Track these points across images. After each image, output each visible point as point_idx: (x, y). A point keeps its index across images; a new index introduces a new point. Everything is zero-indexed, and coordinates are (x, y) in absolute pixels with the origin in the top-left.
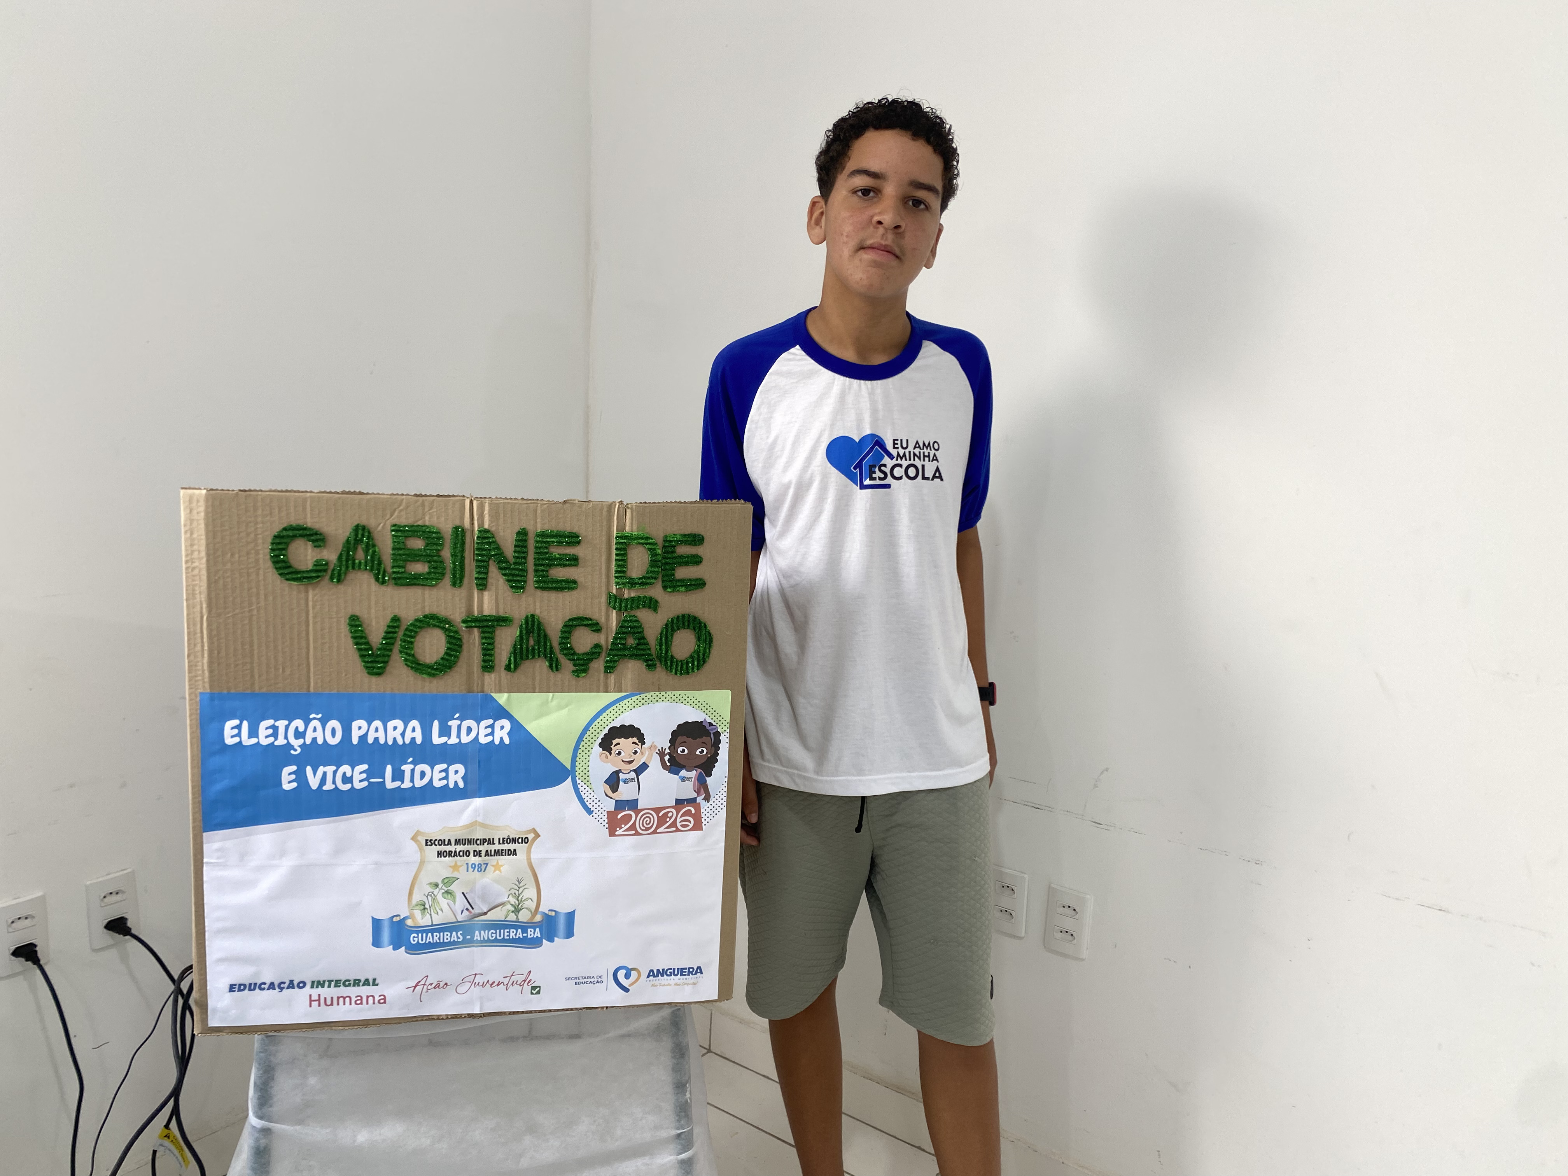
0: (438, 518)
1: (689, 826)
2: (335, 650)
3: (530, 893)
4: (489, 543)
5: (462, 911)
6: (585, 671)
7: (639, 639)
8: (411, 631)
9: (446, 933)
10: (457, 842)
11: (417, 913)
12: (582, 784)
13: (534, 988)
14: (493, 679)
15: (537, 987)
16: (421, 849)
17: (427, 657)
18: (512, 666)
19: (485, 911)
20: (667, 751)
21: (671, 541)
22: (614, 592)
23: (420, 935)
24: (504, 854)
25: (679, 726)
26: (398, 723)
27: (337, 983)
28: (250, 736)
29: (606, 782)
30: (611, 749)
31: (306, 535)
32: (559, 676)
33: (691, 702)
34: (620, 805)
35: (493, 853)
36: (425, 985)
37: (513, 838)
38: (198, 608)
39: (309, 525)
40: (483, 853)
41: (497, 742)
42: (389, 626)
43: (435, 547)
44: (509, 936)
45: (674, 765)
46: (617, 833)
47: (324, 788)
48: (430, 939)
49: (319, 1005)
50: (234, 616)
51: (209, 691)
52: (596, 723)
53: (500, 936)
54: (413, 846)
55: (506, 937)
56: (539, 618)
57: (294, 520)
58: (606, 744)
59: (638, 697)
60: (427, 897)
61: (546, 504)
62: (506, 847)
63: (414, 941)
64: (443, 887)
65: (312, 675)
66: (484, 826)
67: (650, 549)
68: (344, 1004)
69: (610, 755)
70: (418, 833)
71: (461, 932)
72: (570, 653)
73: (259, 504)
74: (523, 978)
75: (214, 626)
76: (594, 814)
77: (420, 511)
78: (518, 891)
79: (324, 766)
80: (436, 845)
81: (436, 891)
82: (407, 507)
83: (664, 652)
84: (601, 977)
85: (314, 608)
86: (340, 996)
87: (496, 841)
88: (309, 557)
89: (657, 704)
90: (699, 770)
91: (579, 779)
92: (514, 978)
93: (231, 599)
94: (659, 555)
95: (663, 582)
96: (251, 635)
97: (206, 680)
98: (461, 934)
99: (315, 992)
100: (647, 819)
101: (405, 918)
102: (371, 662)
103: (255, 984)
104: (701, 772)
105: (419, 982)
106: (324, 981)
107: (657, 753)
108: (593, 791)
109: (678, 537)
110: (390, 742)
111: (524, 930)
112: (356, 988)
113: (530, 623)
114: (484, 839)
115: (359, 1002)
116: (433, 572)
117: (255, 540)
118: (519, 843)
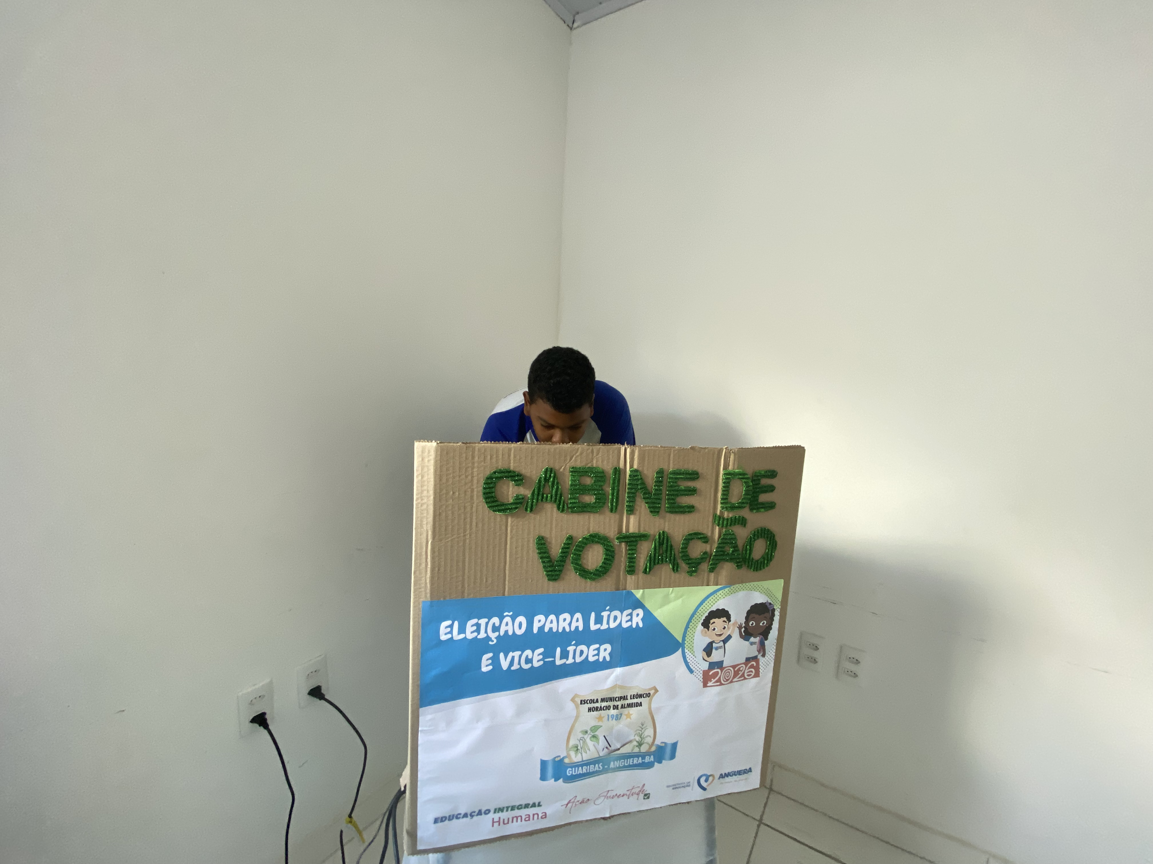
0: (602, 462)
1: (751, 675)
2: (525, 562)
3: (649, 732)
4: (638, 480)
5: (603, 749)
6: (695, 571)
7: (734, 547)
8: (580, 547)
9: (591, 766)
10: (603, 700)
11: (572, 754)
12: (689, 652)
13: (645, 795)
14: (633, 580)
15: (647, 794)
16: (577, 707)
17: (590, 564)
18: (648, 570)
19: (619, 747)
20: (744, 625)
21: (758, 476)
22: (718, 513)
23: (574, 769)
24: (633, 706)
25: (752, 607)
26: (567, 616)
27: (513, 808)
28: (459, 633)
29: (704, 650)
30: (709, 627)
31: (511, 476)
32: (677, 575)
33: (760, 590)
34: (712, 665)
35: (626, 706)
36: (574, 802)
37: (640, 694)
38: (425, 535)
39: (512, 468)
40: (620, 707)
41: (634, 626)
42: (565, 544)
43: (600, 483)
44: (633, 762)
45: (747, 634)
46: (708, 685)
47: (513, 668)
48: (580, 771)
49: (499, 825)
50: (452, 540)
51: (429, 599)
52: (700, 608)
53: (627, 763)
54: (571, 705)
55: (631, 764)
56: (667, 534)
57: (501, 465)
58: (706, 624)
59: (728, 589)
60: (580, 741)
61: (677, 450)
62: (635, 701)
63: (569, 773)
64: (591, 733)
65: (507, 583)
66: (621, 687)
67: (745, 482)
68: (517, 821)
69: (708, 630)
70: (576, 696)
71: (601, 764)
72: (686, 557)
73: (476, 453)
74: (639, 789)
75: (436, 549)
76: (694, 673)
77: (590, 456)
78: (641, 731)
79: (513, 652)
80: (588, 704)
81: (585, 737)
82: (581, 454)
83: (748, 555)
84: (689, 782)
85: (511, 532)
86: (514, 816)
87: (629, 698)
88: (510, 493)
89: (740, 592)
90: (761, 636)
91: (687, 649)
92: (633, 791)
93: (450, 527)
94: (751, 486)
95: (751, 505)
96: (464, 555)
97: (428, 591)
98: (601, 765)
99: (496, 816)
100: (728, 673)
101: (563, 758)
102: (551, 571)
103: (453, 815)
104: (762, 638)
105: (570, 801)
106: (504, 808)
107: (738, 627)
108: (695, 657)
109: (763, 472)
110: (560, 630)
111: (644, 758)
112: (526, 809)
113: (661, 538)
114: (621, 697)
115: (527, 819)
116: (597, 502)
117: (472, 481)
118: (644, 697)
